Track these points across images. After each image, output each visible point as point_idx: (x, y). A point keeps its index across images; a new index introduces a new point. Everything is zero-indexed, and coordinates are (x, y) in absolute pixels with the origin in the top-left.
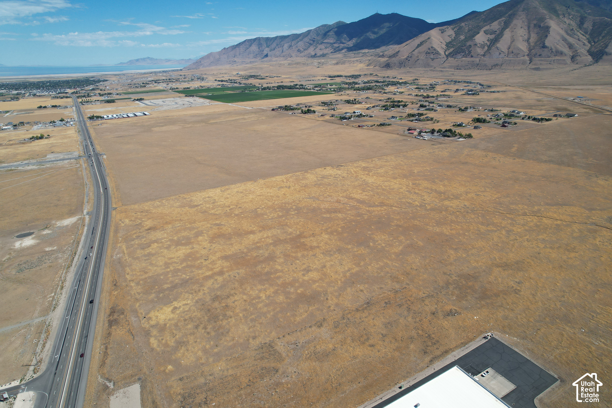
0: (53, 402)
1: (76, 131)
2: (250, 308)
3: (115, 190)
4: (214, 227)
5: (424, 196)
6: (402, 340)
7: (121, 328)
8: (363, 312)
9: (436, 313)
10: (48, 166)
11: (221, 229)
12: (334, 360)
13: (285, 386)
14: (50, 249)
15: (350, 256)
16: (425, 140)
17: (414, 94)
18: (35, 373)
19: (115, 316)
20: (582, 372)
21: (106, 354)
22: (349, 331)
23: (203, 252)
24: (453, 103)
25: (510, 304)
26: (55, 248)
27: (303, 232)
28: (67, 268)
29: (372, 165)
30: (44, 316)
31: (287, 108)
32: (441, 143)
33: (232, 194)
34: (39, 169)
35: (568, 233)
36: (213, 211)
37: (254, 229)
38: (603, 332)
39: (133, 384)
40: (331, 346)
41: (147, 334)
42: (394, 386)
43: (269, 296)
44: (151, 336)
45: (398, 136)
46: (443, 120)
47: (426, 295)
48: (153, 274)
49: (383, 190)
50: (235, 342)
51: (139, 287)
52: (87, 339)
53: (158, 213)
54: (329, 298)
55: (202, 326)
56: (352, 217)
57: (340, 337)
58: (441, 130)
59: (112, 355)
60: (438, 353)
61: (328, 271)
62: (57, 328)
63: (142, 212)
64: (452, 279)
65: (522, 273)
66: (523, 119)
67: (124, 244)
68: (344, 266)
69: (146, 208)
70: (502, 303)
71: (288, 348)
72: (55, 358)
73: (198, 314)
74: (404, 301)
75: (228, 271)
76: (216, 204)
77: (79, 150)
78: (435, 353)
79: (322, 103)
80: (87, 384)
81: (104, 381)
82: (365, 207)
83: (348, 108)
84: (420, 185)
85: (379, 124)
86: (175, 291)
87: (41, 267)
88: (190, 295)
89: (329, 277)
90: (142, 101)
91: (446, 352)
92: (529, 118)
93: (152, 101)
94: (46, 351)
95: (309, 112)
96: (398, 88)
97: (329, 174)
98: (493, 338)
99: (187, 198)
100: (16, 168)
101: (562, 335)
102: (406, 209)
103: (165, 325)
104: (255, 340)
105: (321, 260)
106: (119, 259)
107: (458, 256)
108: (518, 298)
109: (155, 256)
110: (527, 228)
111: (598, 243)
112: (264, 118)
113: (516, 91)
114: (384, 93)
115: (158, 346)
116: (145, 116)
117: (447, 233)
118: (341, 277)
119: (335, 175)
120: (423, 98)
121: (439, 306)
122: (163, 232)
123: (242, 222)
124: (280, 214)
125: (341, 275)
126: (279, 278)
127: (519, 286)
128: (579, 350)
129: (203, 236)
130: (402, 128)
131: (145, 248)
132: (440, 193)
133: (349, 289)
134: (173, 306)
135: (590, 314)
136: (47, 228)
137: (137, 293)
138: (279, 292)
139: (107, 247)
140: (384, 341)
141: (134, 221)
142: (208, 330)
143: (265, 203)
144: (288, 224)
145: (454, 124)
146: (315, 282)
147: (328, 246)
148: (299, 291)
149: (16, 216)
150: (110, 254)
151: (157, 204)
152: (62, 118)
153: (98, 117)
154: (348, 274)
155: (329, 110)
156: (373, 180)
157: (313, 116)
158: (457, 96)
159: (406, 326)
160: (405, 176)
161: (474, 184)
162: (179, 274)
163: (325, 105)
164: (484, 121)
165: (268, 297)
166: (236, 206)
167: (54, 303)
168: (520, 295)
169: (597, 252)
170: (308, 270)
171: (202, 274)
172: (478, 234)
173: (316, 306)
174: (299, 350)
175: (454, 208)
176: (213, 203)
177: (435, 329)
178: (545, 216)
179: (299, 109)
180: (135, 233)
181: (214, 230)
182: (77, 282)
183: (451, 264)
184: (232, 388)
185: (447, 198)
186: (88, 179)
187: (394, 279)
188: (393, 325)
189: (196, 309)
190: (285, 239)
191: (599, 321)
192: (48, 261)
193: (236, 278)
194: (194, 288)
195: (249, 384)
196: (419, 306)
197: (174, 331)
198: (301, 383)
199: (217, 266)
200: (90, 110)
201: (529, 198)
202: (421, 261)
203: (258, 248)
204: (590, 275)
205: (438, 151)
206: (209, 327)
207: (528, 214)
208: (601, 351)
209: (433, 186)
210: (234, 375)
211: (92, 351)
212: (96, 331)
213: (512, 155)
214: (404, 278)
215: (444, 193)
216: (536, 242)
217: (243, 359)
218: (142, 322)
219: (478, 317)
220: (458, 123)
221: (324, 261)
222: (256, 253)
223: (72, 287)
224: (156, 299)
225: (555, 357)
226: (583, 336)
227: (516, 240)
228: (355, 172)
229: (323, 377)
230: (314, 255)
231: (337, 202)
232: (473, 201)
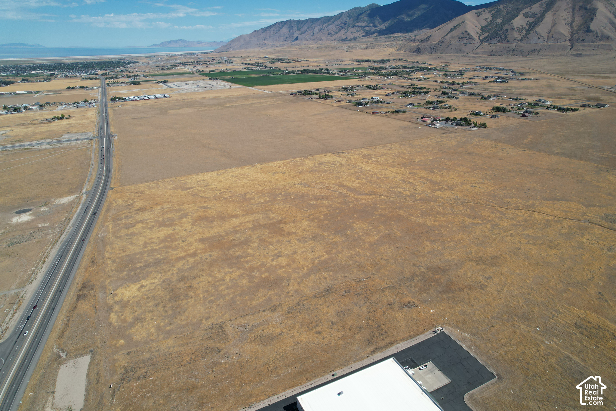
0: (7, 367)
1: (96, 112)
2: (212, 290)
3: (117, 171)
4: (200, 210)
5: (417, 186)
6: (350, 329)
7: (88, 302)
8: (320, 299)
9: (392, 304)
10: (61, 145)
11: (207, 212)
12: (277, 344)
13: (223, 366)
14: (43, 225)
15: (323, 244)
16: (437, 128)
17: (439, 80)
19: (85, 292)
20: (523, 371)
21: (67, 326)
22: (301, 317)
23: (183, 234)
24: (478, 91)
25: (472, 299)
26: (48, 224)
27: (285, 218)
28: (53, 244)
29: (374, 153)
30: (20, 288)
31: (306, 93)
32: (451, 132)
33: (227, 178)
34: (52, 148)
35: (556, 230)
36: (203, 194)
37: (239, 213)
38: (559, 332)
39: (84, 355)
40: (278, 331)
41: (110, 309)
42: (328, 373)
43: (234, 279)
44: (112, 312)
45: (409, 124)
46: (462, 108)
47: (388, 285)
48: (131, 253)
49: (378, 178)
50: (188, 321)
51: (115, 265)
52: (53, 311)
53: (151, 194)
54: (291, 284)
55: (162, 304)
56: (338, 205)
57: (290, 322)
58: (456, 118)
59: (72, 327)
60: (383, 343)
61: (298, 258)
62: (29, 299)
63: (137, 193)
64: (419, 271)
65: (494, 268)
66: (547, 108)
67: (112, 223)
68: (315, 253)
69: (141, 189)
70: (464, 299)
71: (237, 330)
72: (20, 327)
73: (162, 293)
74: (364, 291)
75: (201, 253)
76: (209, 187)
77: (94, 131)
78: (379, 343)
79: (343, 88)
80: (41, 353)
81: (58, 351)
82: (354, 195)
83: (368, 93)
84: (417, 174)
85: (394, 110)
86: (146, 270)
87: (30, 242)
88: (159, 275)
89: (297, 263)
90: (166, 84)
91: (391, 344)
92: (554, 107)
93: (176, 83)
94: (13, 321)
95: (327, 97)
96: (425, 74)
97: (328, 160)
98: (442, 333)
99: (182, 181)
100: (32, 147)
101: (515, 333)
102: (395, 199)
103: (128, 301)
104: (207, 321)
105: (294, 247)
106: (103, 237)
107: (433, 248)
108: (482, 293)
109: (137, 236)
110: (514, 222)
111: (584, 241)
113: (549, 79)
114: (408, 79)
115: (117, 321)
116: (166, 99)
117: (429, 225)
118: (309, 264)
119: (333, 162)
120: (448, 85)
121: (398, 297)
122: (151, 212)
123: (229, 206)
124: (268, 199)
125: (310, 262)
126: (248, 262)
127: (487, 282)
128: (527, 348)
129: (187, 218)
130: (417, 115)
131: (130, 228)
132: (434, 183)
133: (313, 276)
134: (140, 285)
135: (551, 313)
136: (45, 205)
137: (111, 270)
138: (245, 275)
139: (95, 226)
140: (332, 329)
141: (127, 201)
142: (167, 309)
143: (257, 188)
144: (273, 209)
145: (472, 113)
146: (281, 267)
147: (305, 233)
148: (263, 276)
149: (20, 193)
150: (96, 232)
151: (152, 185)
152: (85, 99)
153: (120, 99)
154: (316, 261)
155: (347, 95)
156: (370, 168)
157: (329, 101)
158: (484, 84)
159: (359, 315)
160: (404, 165)
161: (473, 175)
162: (154, 253)
163: (344, 91)
164: (504, 110)
165: (232, 280)
166: (227, 190)
167: (33, 276)
168: (485, 290)
169: (581, 250)
170: (278, 256)
171: (176, 255)
172: (461, 227)
173: (276, 291)
174: (247, 333)
175: (444, 199)
176: (206, 186)
177: (387, 320)
178: (538, 211)
179: (316, 94)
180: (125, 213)
181: (199, 213)
182: (58, 258)
183: (424, 256)
184: (173, 365)
185: (440, 189)
186: (94, 159)
187: (362, 268)
188: (346, 314)
189: (160, 288)
190: (265, 224)
191: (559, 321)
192: (38, 237)
193: (207, 260)
194: (164, 268)
195: (190, 362)
196: (378, 296)
197: (135, 308)
198: (239, 364)
199: (192, 247)
200: (115, 91)
201: (526, 192)
202: (394, 251)
203: (237, 232)
204: (565, 273)
205: (446, 140)
206: (169, 306)
207: (520, 208)
208: (549, 351)
209: (430, 176)
210: (179, 352)
211: (54, 323)
212: (63, 305)
213: (524, 146)
214: (371, 267)
215: (439, 184)
216: (520, 237)
217: (191, 338)
218: (108, 298)
219: (434, 311)
220: (477, 112)
221: (297, 247)
222: (233, 236)
223: (53, 262)
224: (127, 277)
225: (501, 355)
226: (536, 335)
227: (500, 234)
228: (355, 159)
229: (262, 361)
230: (289, 241)
231: (328, 189)
232: (466, 193)
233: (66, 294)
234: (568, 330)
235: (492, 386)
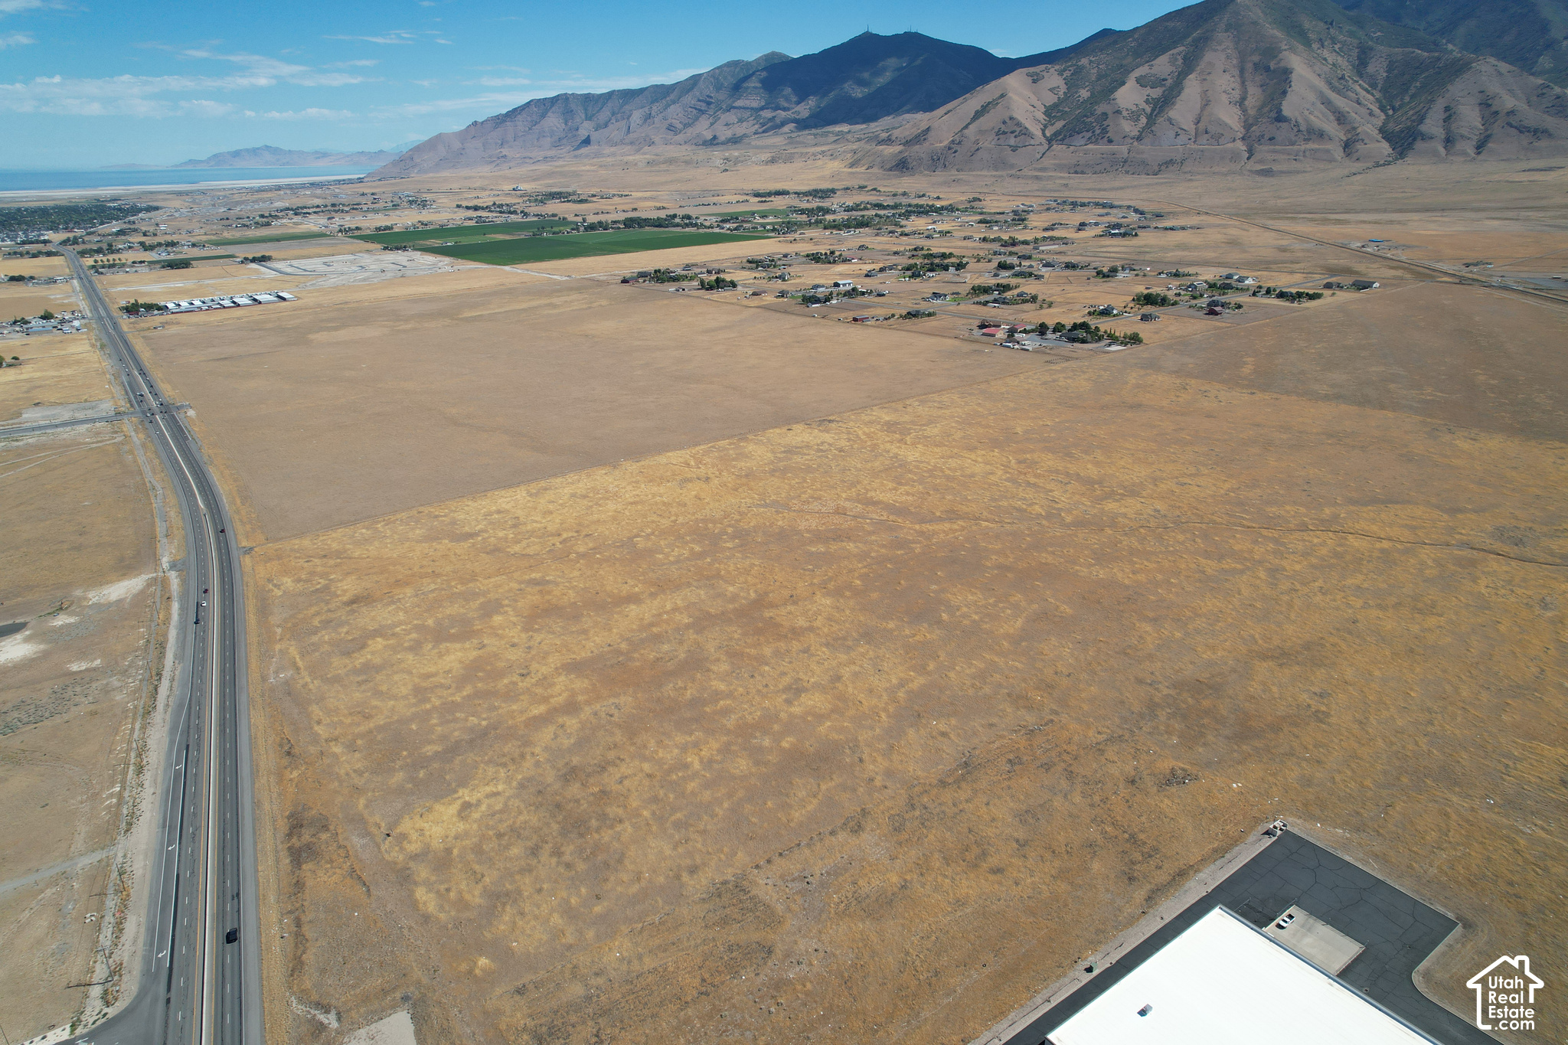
1: (93, 346)
2: (666, 795)
3: (238, 502)
4: (529, 589)
5: (1051, 491)
6: (1068, 852)
7: (329, 866)
8: (959, 787)
9: (1137, 779)
10: (30, 441)
11: (549, 593)
12: (908, 912)
13: (799, 987)
14: (84, 666)
15: (896, 650)
16: (1028, 350)
17: (977, 236)
18: (108, 1004)
19: (306, 837)
20: (1509, 902)
21: (299, 938)
22: (933, 837)
23: (513, 655)
24: (1079, 259)
25: (1311, 747)
26: (98, 662)
27: (766, 593)
28: (143, 716)
29: (907, 418)
30: (103, 849)
31: (661, 276)
32: (1067, 359)
33: (561, 501)
34: (6, 450)
35: (1412, 570)
36: (517, 548)
37: (637, 589)
38: (1537, 802)
39: (389, 1012)
40: (895, 879)
41: (404, 877)
42: (1072, 967)
43: (711, 761)
44: (416, 883)
45: (957, 342)
46: (1062, 300)
47: (1105, 736)
48: (389, 720)
49: (948, 478)
50: (643, 883)
51: (357, 755)
52: (239, 903)
53: (368, 557)
54: (865, 757)
55: (548, 847)
56: (883, 550)
57: (913, 853)
58: (1063, 326)
59: (317, 940)
60: (1162, 877)
61: (850, 690)
62: (148, 877)
63: (325, 556)
64: (1160, 695)
65: (1323, 671)
66: (1254, 294)
67: (293, 643)
68: (888, 674)
69: (335, 546)
70: (1292, 748)
71: (787, 890)
72: (159, 960)
73: (533, 819)
74: (1054, 755)
75: (588, 703)
76: (523, 528)
77: (113, 397)
78: (1154, 878)
79: (749, 262)
80: (263, 1024)
81: (309, 1012)
82: (912, 523)
83: (818, 273)
85: (904, 312)
86: (457, 762)
87: (66, 717)
88: (501, 770)
89: (854, 704)
90: (268, 264)
91: (1183, 874)
92: (1268, 292)
93: (295, 263)
94: (128, 943)
95: (721, 284)
96: (934, 222)
97: (803, 441)
98: (1286, 833)
99: (441, 516)
101: (1446, 814)
102: (1015, 525)
103: (449, 851)
104: (695, 877)
105: (826, 663)
106: (287, 683)
107: (1163, 636)
108: (1327, 732)
109: (384, 672)
110: (1314, 561)
111: (1483, 591)
112: (604, 302)
113: (1225, 226)
114: (901, 235)
115: (441, 908)
116: (284, 304)
117: (1127, 582)
118: (886, 703)
119: (818, 445)
120: (1002, 245)
121: (1141, 762)
122: (394, 607)
123: (602, 572)
124: (697, 549)
125: (885, 697)
126: (726, 712)
127: (1323, 703)
128: (1491, 848)
129: (502, 614)
130: (965, 321)
131: (353, 652)
132: (1089, 482)
133: (911, 732)
134: (459, 802)
135: (1499, 761)
136: (61, 609)
137: (355, 771)
138: (735, 748)
139: (246, 653)
140: (1025, 857)
141: (306, 581)
142: (567, 858)
143: (653, 522)
144: (723, 572)
145: (1092, 310)
146: (820, 718)
147: (836, 627)
148: (785, 744)
150: (258, 673)
151: (362, 534)
152: (46, 311)
153: (150, 307)
154: (901, 694)
155: (770, 279)
157: (730, 295)
158: (1085, 240)
159: (1072, 815)
160: (995, 444)
161: (1168, 457)
162: (458, 715)
163: (757, 268)
164: (1163, 301)
165: (707, 764)
166: (577, 532)
167: (125, 812)
168: (1329, 724)
169: (1486, 612)
170: (796, 690)
171: (522, 712)
172: (1200, 581)
173: (837, 779)
174: (817, 894)
175: (1131, 519)
176: (515, 526)
177: (1143, 819)
178: (1352, 531)
179: (692, 279)
180: (318, 614)
181: (529, 597)
182: (179, 751)
183: (1150, 657)
184: (662, 1004)
185: (1110, 495)
186: (154, 473)
187: (1019, 699)
188: (1040, 817)
189: (522, 806)
190: (723, 613)
191: (1524, 777)
192: (84, 699)
193: (613, 719)
194: (506, 750)
195: (704, 989)
196: (1095, 765)
197: (477, 867)
198: (836, 977)
199: (557, 689)
200: (124, 287)
201: (1306, 488)
202: (1076, 653)
203: (658, 639)
204: (1482, 668)
205: (1064, 378)
206: (569, 849)
207: (1310, 527)
208: (1540, 849)
209: (1069, 465)
210: (661, 970)
211: (259, 933)
212: (261, 880)
214: (1042, 697)
215: (1100, 483)
216: (1343, 594)
217: (676, 928)
218: (383, 848)
219: (1240, 785)
220: (1101, 308)
221: (834, 663)
222: (653, 651)
223: (169, 765)
224: (410, 786)
225: (1441, 871)
226: (1494, 816)
227: (1295, 590)
228: (868, 435)
229: (890, 959)
230: (806, 651)
231: (839, 513)
232: (1174, 500)
233: (255, 849)
234: (1553, 796)
235: (1459, 945)
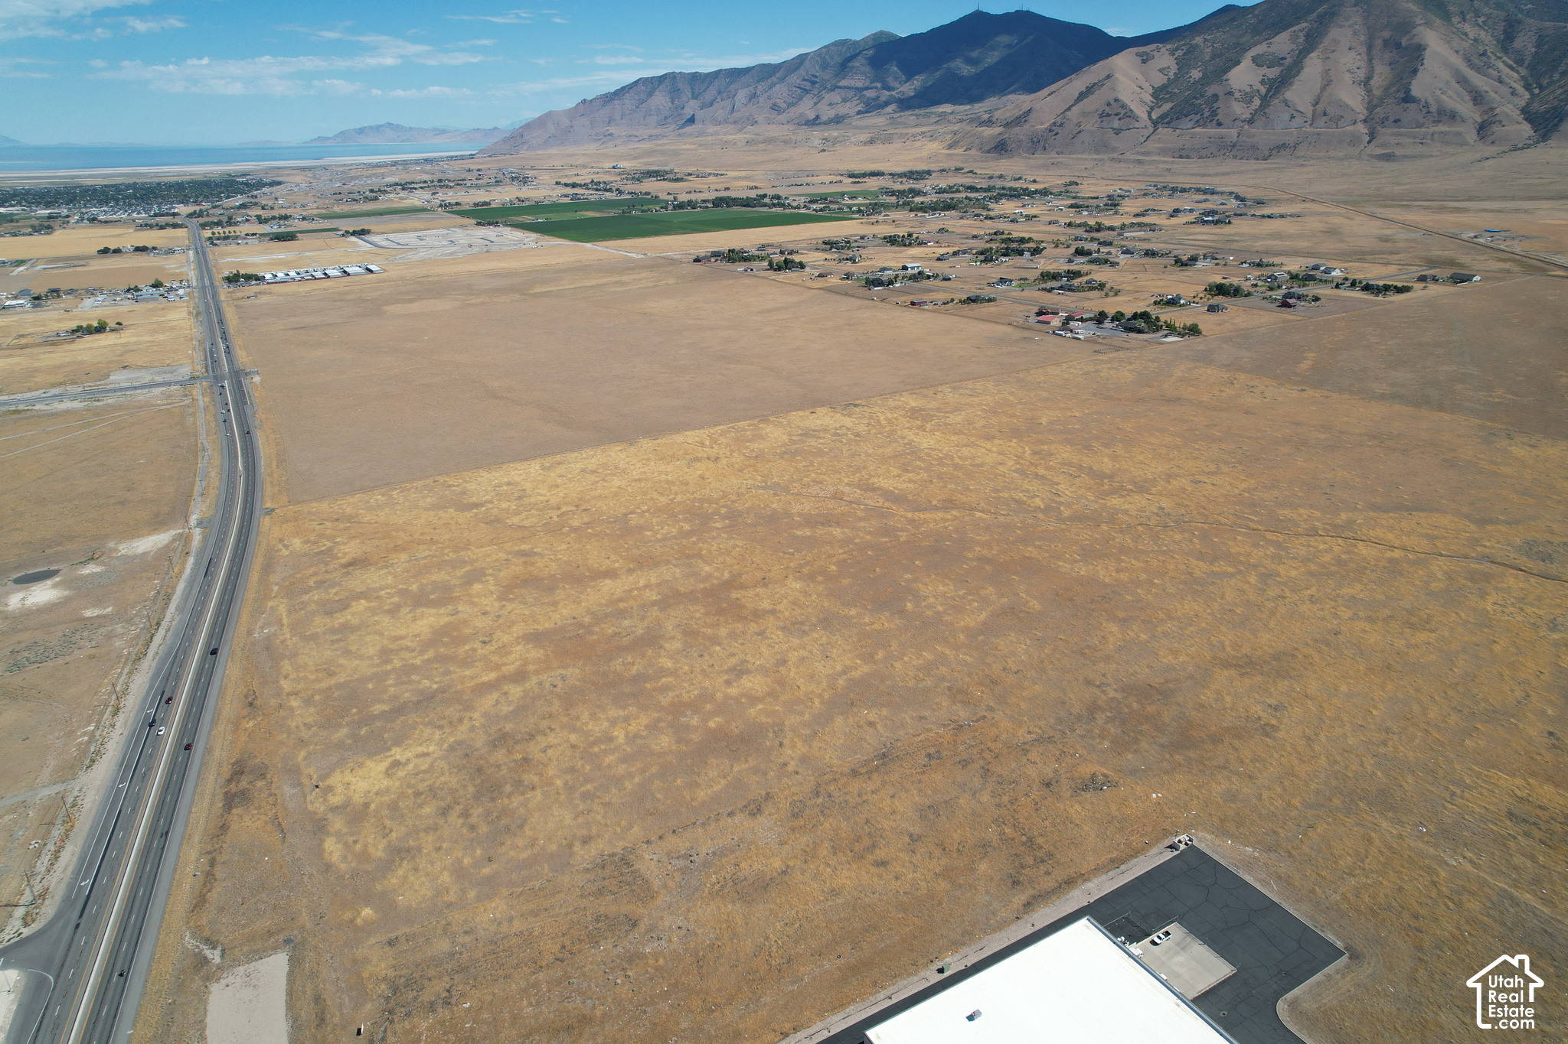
0: (64, 997)
1: (190, 313)
2: (583, 766)
3: (274, 465)
4: (515, 560)
5: (1058, 484)
6: (959, 850)
7: (256, 812)
8: (869, 778)
9: (1054, 783)
10: (110, 401)
11: (533, 564)
12: (780, 897)
13: (651, 962)
14: (96, 612)
15: (850, 637)
16: (1079, 339)
17: (1063, 221)
18: (26, 924)
19: (244, 784)
20: (1408, 935)
21: (209, 877)
22: (828, 825)
23: (481, 623)
24: (1162, 246)
25: (1247, 761)
26: (110, 609)
27: (740, 575)
28: (134, 662)
29: (934, 405)
30: (63, 782)
31: (734, 256)
32: (1117, 349)
33: (570, 476)
34: (88, 410)
35: (1417, 582)
36: (516, 520)
37: (617, 565)
38: (1475, 834)
39: (270, 952)
40: (777, 864)
41: (319, 827)
42: (925, 966)
43: (636, 736)
44: (328, 834)
45: (1008, 329)
46: (1131, 288)
47: (1034, 736)
48: (349, 678)
49: (956, 467)
50: (536, 850)
51: (312, 710)
52: (166, 841)
53: (376, 522)
54: (786, 742)
55: (458, 809)
56: (868, 537)
57: (804, 840)
58: (1122, 315)
59: (224, 880)
60: (1049, 883)
61: (792, 674)
62: (94, 811)
63: (337, 520)
64: (1105, 698)
65: (1286, 683)
66: (1337, 286)
67: (285, 600)
68: (835, 661)
69: (349, 510)
70: (1227, 761)
71: (669, 867)
72: (80, 888)
73: (453, 781)
74: (975, 752)
75: (537, 672)
76: (526, 501)
77: (193, 362)
78: (1039, 884)
79: (825, 243)
80: (153, 954)
81: (198, 947)
82: (905, 511)
83: (890, 255)
84: (1052, 454)
85: (964, 297)
86: (399, 722)
87: (68, 659)
88: (437, 733)
89: (792, 689)
90: (367, 237)
91: (1070, 883)
92: (1353, 284)
93: (391, 236)
94: (59, 870)
95: (789, 266)
96: (1024, 206)
97: (822, 425)
98: (1191, 848)
99: (454, 486)
100: (30, 408)
101: (1370, 841)
102: (1009, 517)
103: (367, 805)
104: (587, 847)
105: (777, 647)
106: (268, 638)
107: (1128, 637)
108: (1269, 746)
109: (358, 633)
110: (1313, 567)
111: (1490, 607)
112: (671, 281)
113: (1327, 214)
114: (986, 218)
115: (344, 858)
116: (371, 276)
117: (1107, 580)
118: (824, 690)
119: (836, 429)
120: (1086, 231)
121: (1064, 765)
122: (386, 571)
123: (588, 547)
124: (687, 527)
125: (824, 684)
126: (665, 689)
127: (1275, 717)
128: (1406, 878)
129: (483, 582)
130: (1023, 308)
131: (336, 612)
132: (1100, 476)
133: (839, 720)
134: (390, 760)
135: (1447, 788)
136: (92, 559)
137: (305, 724)
138: (662, 725)
139: (240, 609)
140: (913, 852)
141: (314, 543)
142: (473, 820)
143: (652, 499)
144: (704, 552)
145: (1158, 299)
146: (754, 700)
147: (798, 611)
148: (712, 724)
149: (16, 529)
150: (245, 628)
151: (377, 500)
152: (157, 280)
153: (249, 278)
154: (841, 682)
155: (840, 261)
156: (932, 442)
157: (796, 277)
158: (1174, 227)
159: (974, 814)
160: (1016, 433)
161: (1191, 453)
162: (413, 677)
163: (830, 249)
164: (1235, 292)
165: (632, 738)
166: (577, 506)
167: (92, 749)
168: (1274, 738)
169: (1485, 630)
170: (740, 671)
171: (472, 678)
172: (1185, 583)
173: (752, 762)
174: (696, 873)
175: (1132, 516)
176: (520, 498)
177: (1047, 823)
178: (1365, 538)
179: (762, 259)
180: (315, 574)
181: (513, 567)
182: (154, 697)
183: (1108, 659)
184: (517, 966)
185: (1118, 491)
186: (207, 435)
187: (958, 694)
188: (941, 813)
189: (446, 767)
190: (692, 592)
191: (1468, 807)
192: (87, 643)
193: (556, 689)
194: (446, 714)
195: (561, 955)
196: (1014, 765)
197: (388, 823)
198: (691, 956)
199: (512, 657)
200: (231, 258)
201: (1328, 491)
202: (1031, 650)
203: (621, 614)
204: (1461, 689)
205: (1109, 368)
206: (477, 811)
207: (1320, 532)
208: (1461, 883)
209: (1085, 458)
210: (526, 933)
211: (175, 870)
212: (191, 821)
213: (1299, 379)
214: (982, 692)
215: (1111, 477)
216: (1333, 603)
217: (553, 895)
218: (308, 799)
219: (1160, 795)
220: (1169, 297)
221: (785, 647)
222: (613, 626)
223: (142, 709)
224: (350, 741)
225: (1345, 898)
226: (1421, 845)
227: (1283, 597)
228: (889, 421)
229: (749, 942)
230: (761, 633)
231: (835, 498)
232: (1183, 498)
233: (194, 793)
234: (1494, 828)
235: (1339, 976)
